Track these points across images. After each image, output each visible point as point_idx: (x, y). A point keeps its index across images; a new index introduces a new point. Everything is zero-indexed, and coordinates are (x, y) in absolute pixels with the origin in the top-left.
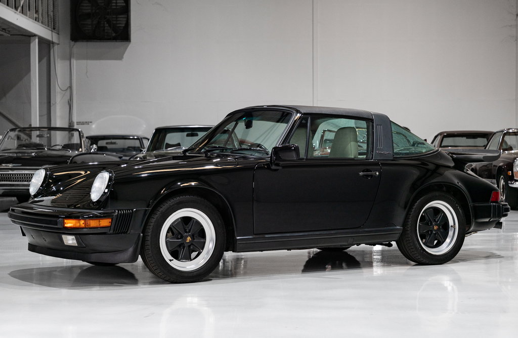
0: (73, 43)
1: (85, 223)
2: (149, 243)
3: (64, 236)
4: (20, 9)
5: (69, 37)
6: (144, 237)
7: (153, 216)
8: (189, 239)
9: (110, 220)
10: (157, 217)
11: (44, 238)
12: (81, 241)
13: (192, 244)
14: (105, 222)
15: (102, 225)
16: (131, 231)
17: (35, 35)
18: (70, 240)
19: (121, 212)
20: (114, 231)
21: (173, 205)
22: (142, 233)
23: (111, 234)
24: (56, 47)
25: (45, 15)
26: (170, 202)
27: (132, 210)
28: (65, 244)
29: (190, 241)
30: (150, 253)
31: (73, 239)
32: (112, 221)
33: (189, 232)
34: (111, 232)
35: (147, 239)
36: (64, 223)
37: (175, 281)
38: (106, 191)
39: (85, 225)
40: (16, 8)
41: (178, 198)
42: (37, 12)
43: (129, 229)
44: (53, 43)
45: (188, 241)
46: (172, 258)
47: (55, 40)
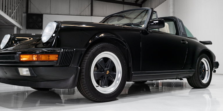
0: (26, 29)
1: (37, 58)
2: (84, 74)
3: (20, 69)
4: (11, 17)
5: (25, 27)
6: (81, 69)
7: (86, 55)
8: (108, 72)
9: (57, 56)
10: (90, 56)
11: (5, 72)
12: (33, 72)
13: (110, 76)
14: (53, 58)
15: (50, 59)
16: (72, 65)
17: (16, 26)
18: (24, 72)
19: (66, 50)
20: (60, 64)
21: (100, 48)
22: (79, 67)
23: (57, 67)
24: (22, 30)
25: (19, 21)
26: (97, 46)
27: (73, 50)
28: (21, 74)
29: (109, 74)
30: (84, 81)
31: (27, 71)
32: (59, 56)
33: (108, 67)
34: (58, 65)
35: (82, 71)
36: (20, 58)
37: (100, 101)
38: (54, 35)
39: (38, 59)
40: (10, 17)
41: (102, 44)
42: (16, 19)
43: (71, 64)
44: (21, 29)
45: (107, 74)
46: (97, 85)
47: (22, 28)
